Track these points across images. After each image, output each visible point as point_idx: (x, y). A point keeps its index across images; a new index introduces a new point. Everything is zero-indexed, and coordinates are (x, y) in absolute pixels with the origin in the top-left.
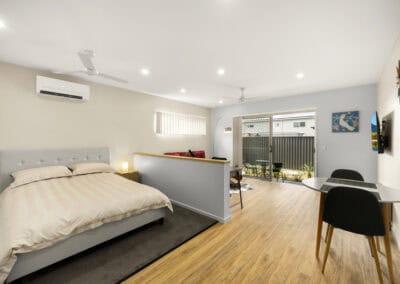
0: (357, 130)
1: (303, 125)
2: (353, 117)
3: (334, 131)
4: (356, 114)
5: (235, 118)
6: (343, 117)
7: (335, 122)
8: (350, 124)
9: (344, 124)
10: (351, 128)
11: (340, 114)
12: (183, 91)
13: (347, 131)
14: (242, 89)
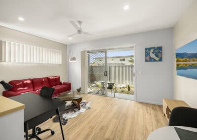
0: (161, 60)
1: (124, 60)
2: (158, 51)
3: (146, 61)
4: (160, 48)
5: (82, 52)
6: (152, 51)
7: (147, 54)
8: (157, 56)
9: (152, 56)
10: (157, 59)
11: (150, 49)
12: (21, 19)
13: (155, 60)
14: (80, 22)
